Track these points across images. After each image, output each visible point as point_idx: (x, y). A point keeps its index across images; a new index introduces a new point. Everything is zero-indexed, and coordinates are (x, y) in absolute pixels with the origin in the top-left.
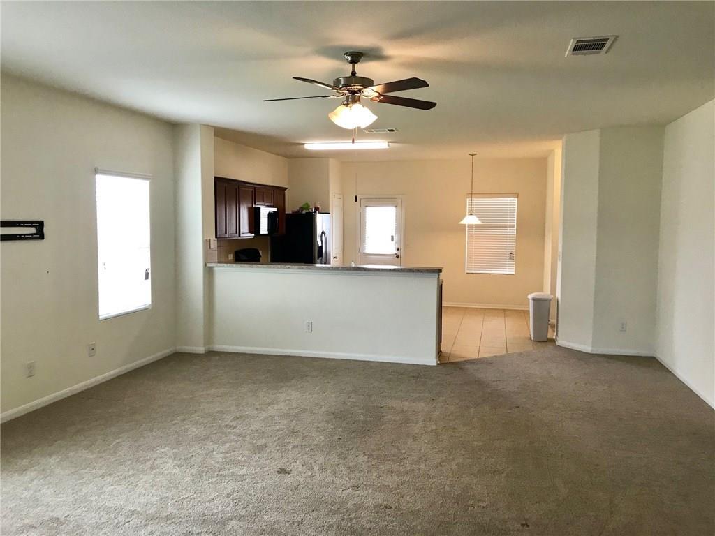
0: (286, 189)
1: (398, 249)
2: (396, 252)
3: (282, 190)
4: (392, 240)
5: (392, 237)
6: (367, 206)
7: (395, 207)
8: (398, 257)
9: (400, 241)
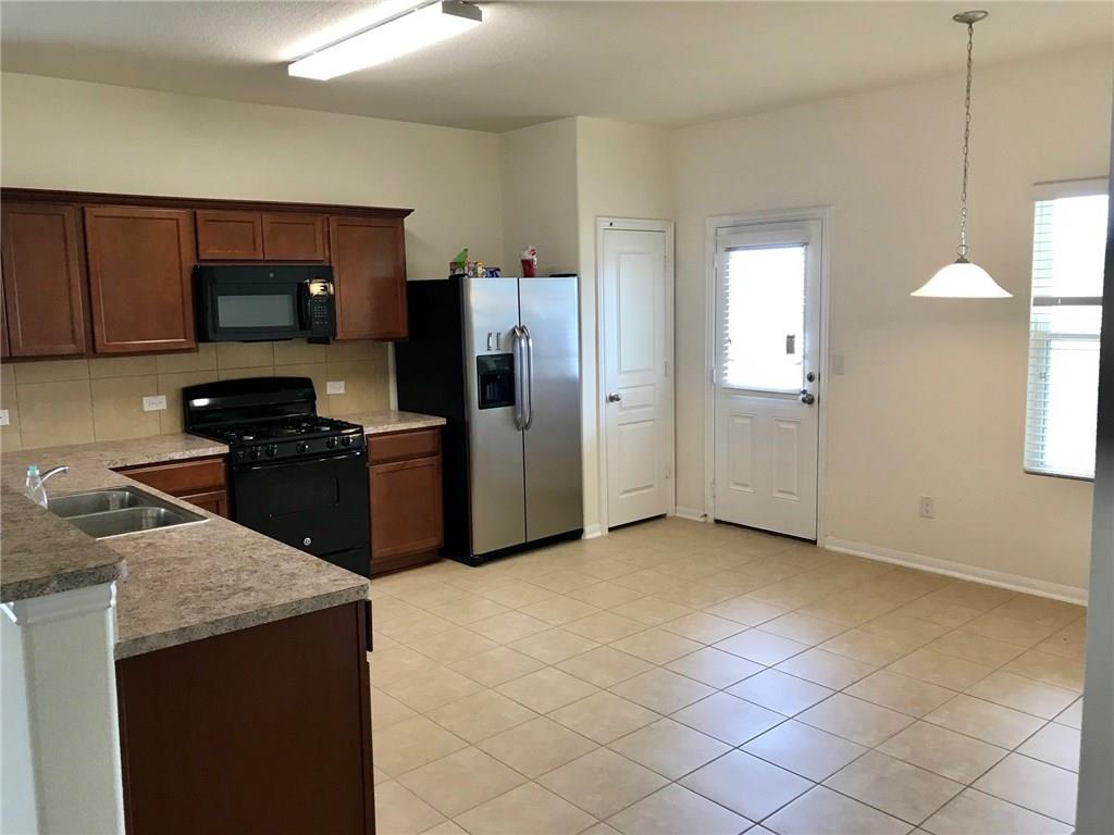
0: (408, 212)
1: (811, 378)
2: (808, 386)
3: (394, 218)
4: (790, 349)
5: (791, 339)
6: (729, 249)
7: (805, 244)
8: (809, 400)
9: (814, 354)
